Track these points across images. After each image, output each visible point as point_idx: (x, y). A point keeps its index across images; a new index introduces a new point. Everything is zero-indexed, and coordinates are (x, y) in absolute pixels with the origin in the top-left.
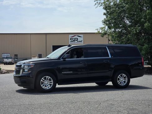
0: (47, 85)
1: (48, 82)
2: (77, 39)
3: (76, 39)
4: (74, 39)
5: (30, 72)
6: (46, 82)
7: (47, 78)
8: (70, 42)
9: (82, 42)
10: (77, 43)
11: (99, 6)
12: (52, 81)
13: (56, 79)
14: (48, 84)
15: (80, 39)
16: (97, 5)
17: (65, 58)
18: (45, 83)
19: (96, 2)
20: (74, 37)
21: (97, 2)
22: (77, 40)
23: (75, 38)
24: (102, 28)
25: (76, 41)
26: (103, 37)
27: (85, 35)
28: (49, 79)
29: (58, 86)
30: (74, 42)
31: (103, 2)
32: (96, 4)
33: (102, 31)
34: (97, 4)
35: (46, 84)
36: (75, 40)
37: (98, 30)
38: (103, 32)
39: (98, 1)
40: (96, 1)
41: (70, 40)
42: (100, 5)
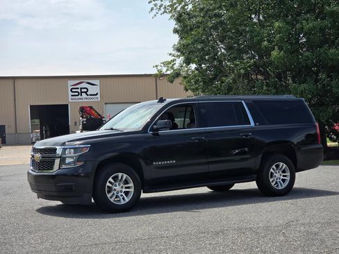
0: (120, 194)
1: (122, 187)
2: (86, 90)
3: (83, 90)
4: (79, 90)
5: (79, 164)
6: (118, 188)
7: (120, 178)
8: (70, 97)
9: (98, 96)
10: (87, 99)
11: (160, 12)
12: (131, 185)
13: (139, 180)
14: (121, 192)
15: (92, 90)
16: (154, 12)
17: (158, 129)
18: (115, 190)
19: (152, 5)
20: (79, 86)
21: (155, 5)
22: (86, 92)
23: (81, 89)
24: (166, 64)
25: (84, 94)
26: (172, 82)
27: (104, 79)
28: (124, 179)
29: (143, 195)
30: (79, 97)
31: (168, 3)
32: (152, 9)
33: (167, 70)
34: (155, 8)
35: (118, 193)
36: (82, 92)
37: (159, 68)
38: (169, 72)
39: (156, 2)
40: (153, 3)
41: (70, 93)
42: (162, 10)
